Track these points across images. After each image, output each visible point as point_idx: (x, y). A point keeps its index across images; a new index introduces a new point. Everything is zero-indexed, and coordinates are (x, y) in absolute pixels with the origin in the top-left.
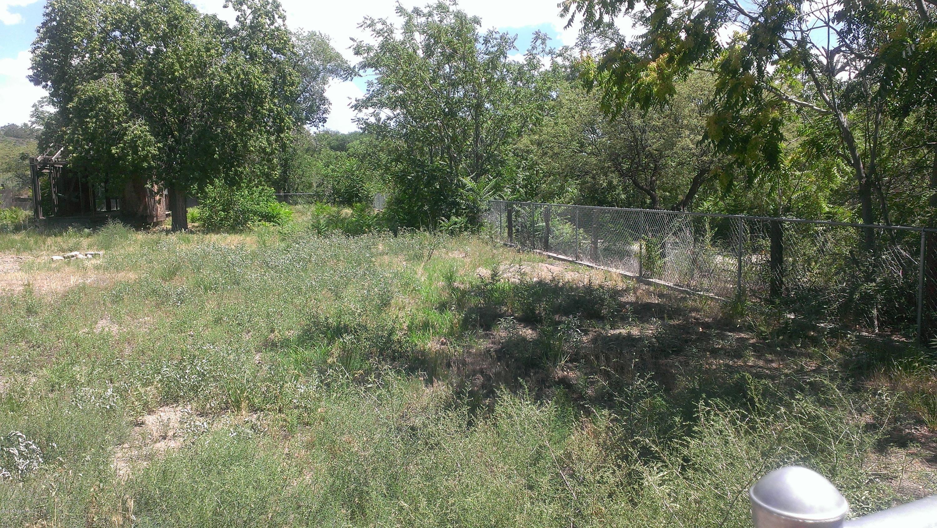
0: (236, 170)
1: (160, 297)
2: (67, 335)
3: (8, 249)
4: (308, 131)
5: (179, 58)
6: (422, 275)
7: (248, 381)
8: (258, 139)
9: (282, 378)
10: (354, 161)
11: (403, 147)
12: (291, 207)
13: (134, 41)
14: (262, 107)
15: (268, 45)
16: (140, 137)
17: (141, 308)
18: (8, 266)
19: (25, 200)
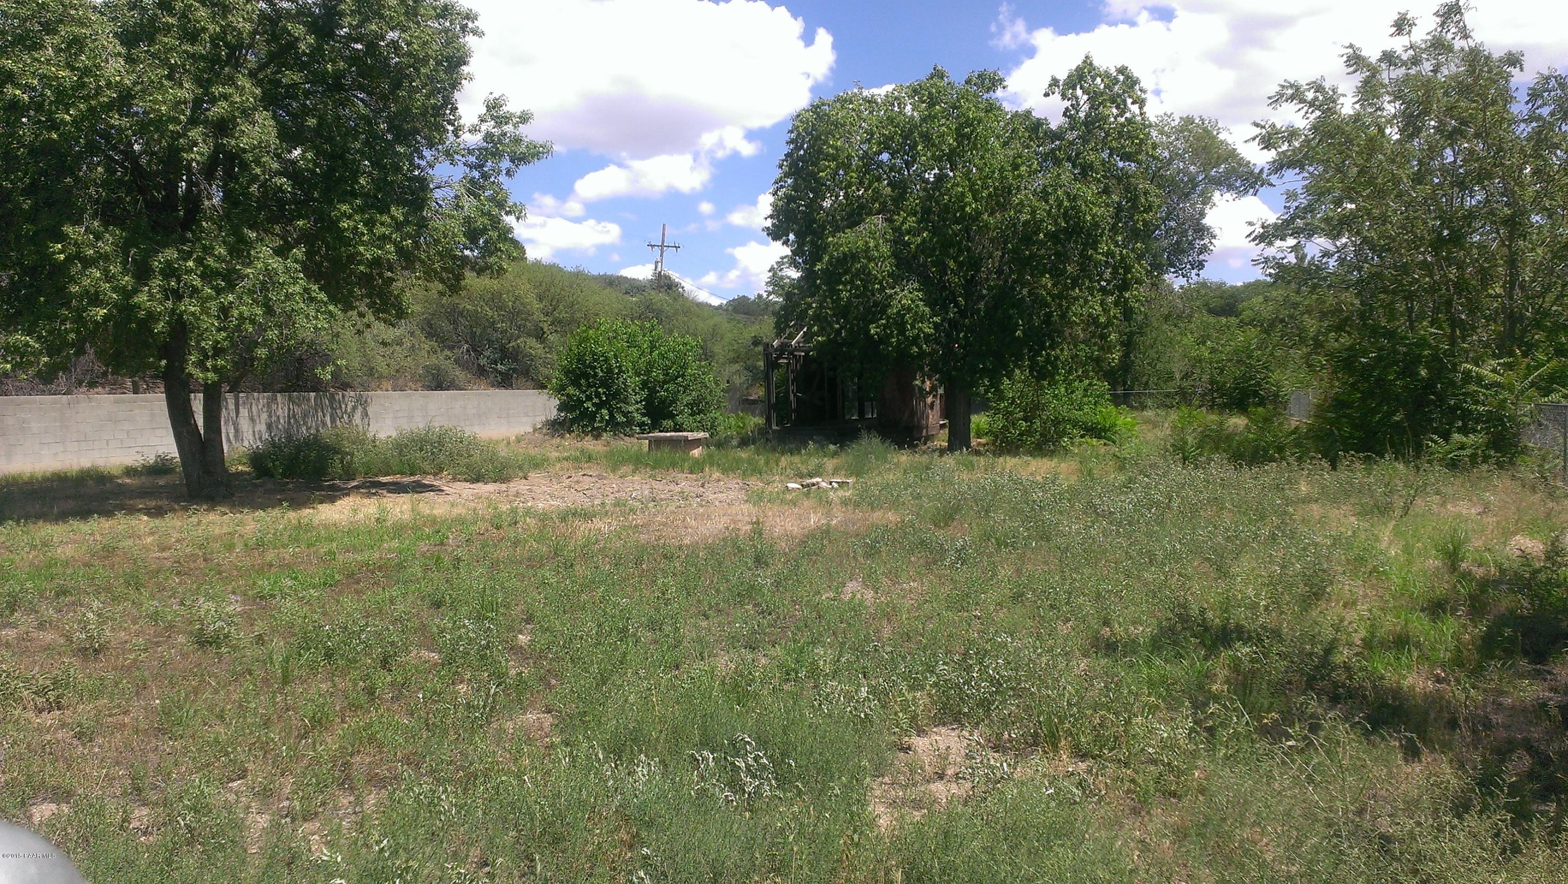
0: (1048, 355)
1: (931, 553)
2: (806, 599)
3: (732, 470)
4: (1168, 285)
5: (972, 184)
6: (1390, 544)
7: (1069, 704)
8: (1086, 302)
9: (1128, 707)
10: (1253, 332)
11: (1352, 304)
12: (1135, 414)
13: (908, 165)
14: (1096, 250)
15: (1111, 149)
16: (909, 309)
17: (904, 567)
18: (732, 495)
19: (754, 402)
